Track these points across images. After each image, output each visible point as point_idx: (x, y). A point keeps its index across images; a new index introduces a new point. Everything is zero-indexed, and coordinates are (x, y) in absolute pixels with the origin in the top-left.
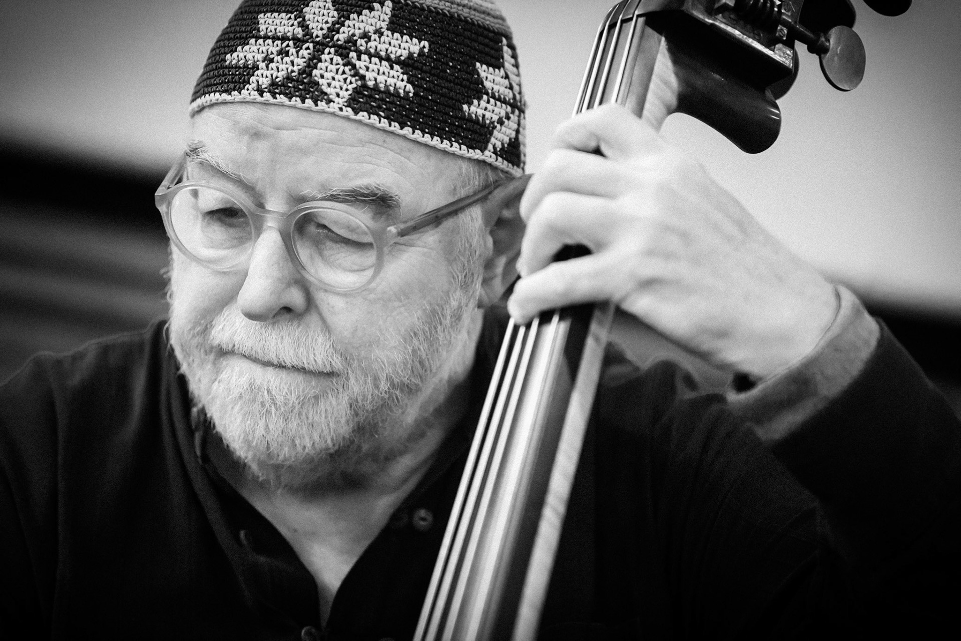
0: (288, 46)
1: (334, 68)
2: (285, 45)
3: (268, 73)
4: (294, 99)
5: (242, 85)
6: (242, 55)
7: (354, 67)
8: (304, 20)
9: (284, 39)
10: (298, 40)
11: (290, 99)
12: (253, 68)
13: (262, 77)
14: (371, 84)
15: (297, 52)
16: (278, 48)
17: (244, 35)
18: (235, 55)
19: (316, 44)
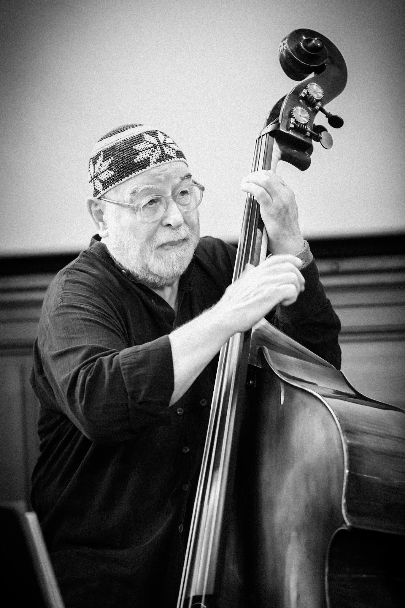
0: (153, 149)
1: (168, 150)
2: (152, 150)
3: (154, 158)
4: (166, 161)
5: (149, 164)
6: (140, 158)
7: (171, 147)
8: (149, 142)
9: (150, 148)
10: (154, 147)
11: (165, 161)
12: (148, 159)
13: (153, 159)
14: (177, 150)
15: (157, 150)
16: (151, 151)
17: (135, 153)
18: (137, 159)
19: (159, 145)
